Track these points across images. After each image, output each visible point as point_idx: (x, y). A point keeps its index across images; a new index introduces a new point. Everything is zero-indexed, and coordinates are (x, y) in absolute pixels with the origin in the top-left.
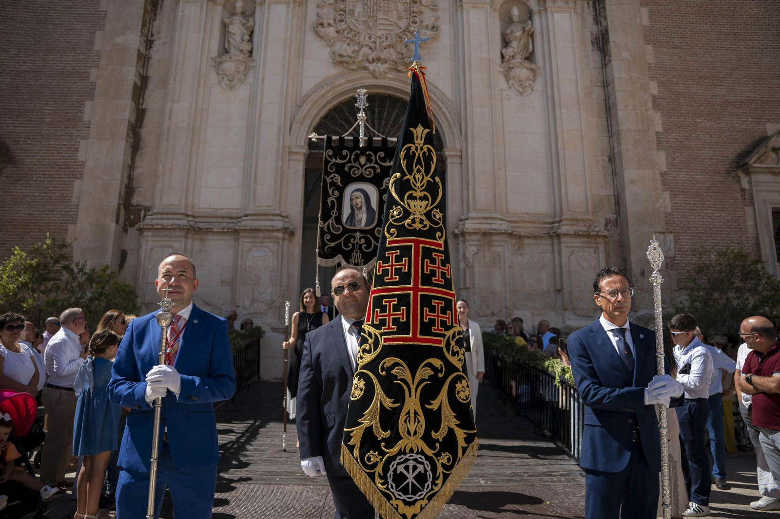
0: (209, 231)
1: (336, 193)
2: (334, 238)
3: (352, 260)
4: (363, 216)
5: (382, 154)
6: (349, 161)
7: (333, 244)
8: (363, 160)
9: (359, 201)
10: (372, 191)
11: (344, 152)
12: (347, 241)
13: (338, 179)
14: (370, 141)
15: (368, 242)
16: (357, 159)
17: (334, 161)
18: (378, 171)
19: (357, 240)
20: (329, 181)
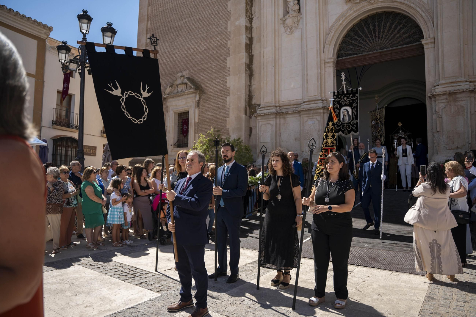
0: (287, 113)
1: (338, 111)
2: (338, 126)
3: (345, 133)
4: (347, 118)
5: (352, 95)
6: (341, 99)
7: (338, 128)
8: (345, 98)
9: (345, 113)
10: (349, 109)
11: (340, 96)
12: (343, 127)
13: (338, 106)
14: (347, 91)
15: (349, 127)
16: (344, 99)
17: (336, 100)
18: (351, 101)
19: (346, 126)
20: (335, 107)
